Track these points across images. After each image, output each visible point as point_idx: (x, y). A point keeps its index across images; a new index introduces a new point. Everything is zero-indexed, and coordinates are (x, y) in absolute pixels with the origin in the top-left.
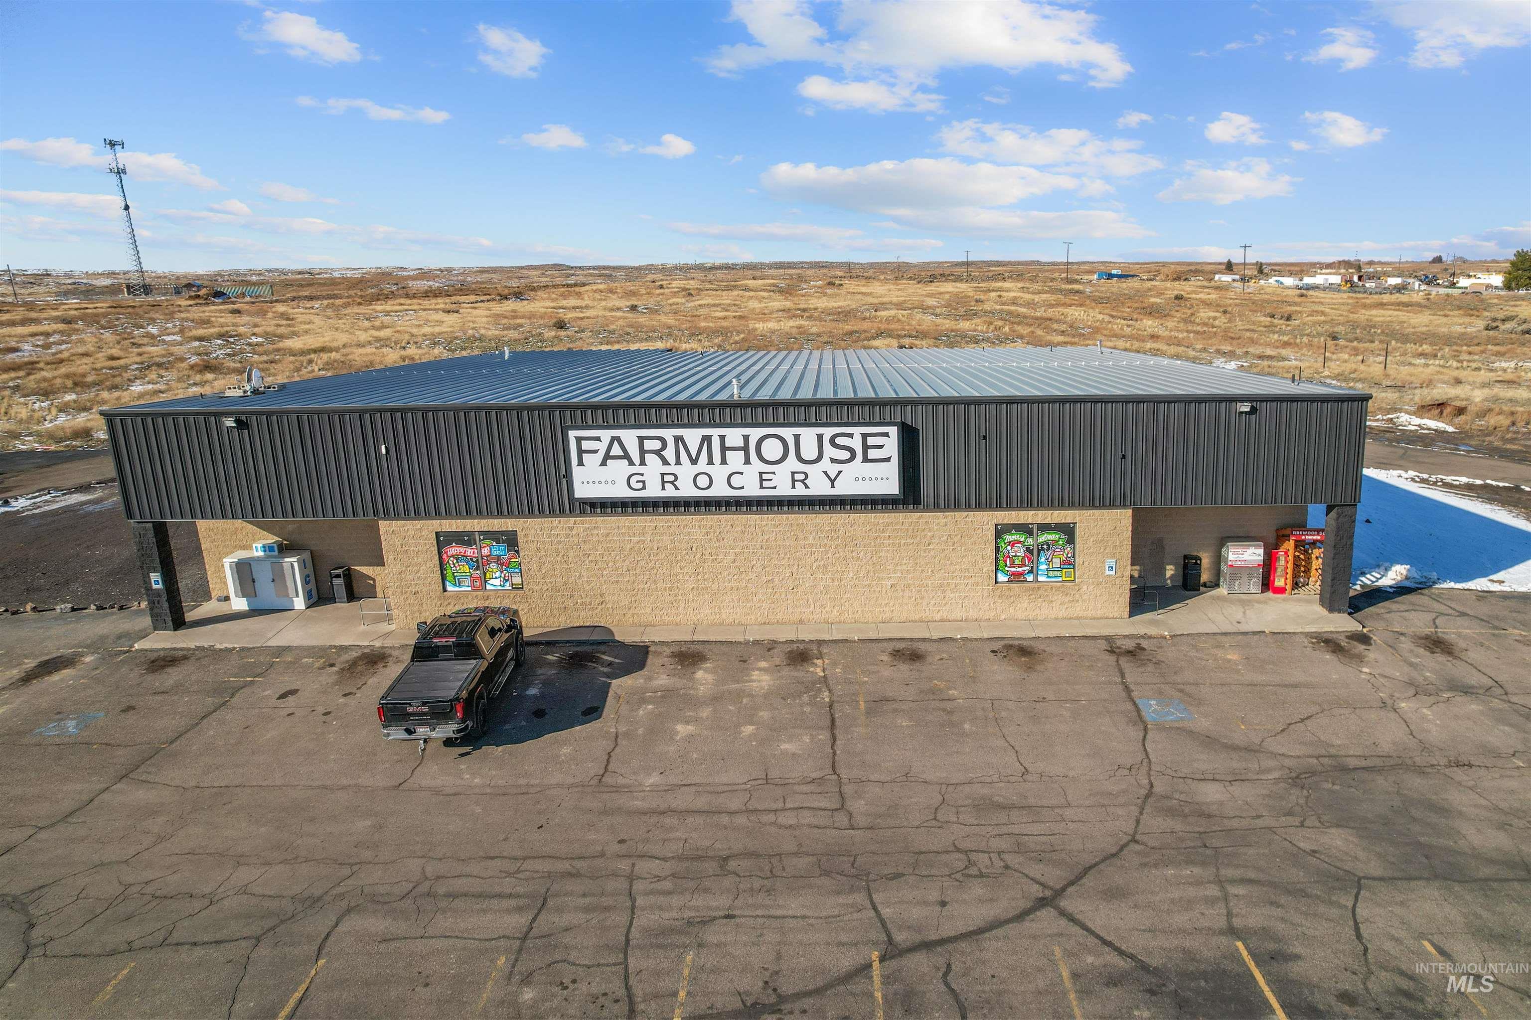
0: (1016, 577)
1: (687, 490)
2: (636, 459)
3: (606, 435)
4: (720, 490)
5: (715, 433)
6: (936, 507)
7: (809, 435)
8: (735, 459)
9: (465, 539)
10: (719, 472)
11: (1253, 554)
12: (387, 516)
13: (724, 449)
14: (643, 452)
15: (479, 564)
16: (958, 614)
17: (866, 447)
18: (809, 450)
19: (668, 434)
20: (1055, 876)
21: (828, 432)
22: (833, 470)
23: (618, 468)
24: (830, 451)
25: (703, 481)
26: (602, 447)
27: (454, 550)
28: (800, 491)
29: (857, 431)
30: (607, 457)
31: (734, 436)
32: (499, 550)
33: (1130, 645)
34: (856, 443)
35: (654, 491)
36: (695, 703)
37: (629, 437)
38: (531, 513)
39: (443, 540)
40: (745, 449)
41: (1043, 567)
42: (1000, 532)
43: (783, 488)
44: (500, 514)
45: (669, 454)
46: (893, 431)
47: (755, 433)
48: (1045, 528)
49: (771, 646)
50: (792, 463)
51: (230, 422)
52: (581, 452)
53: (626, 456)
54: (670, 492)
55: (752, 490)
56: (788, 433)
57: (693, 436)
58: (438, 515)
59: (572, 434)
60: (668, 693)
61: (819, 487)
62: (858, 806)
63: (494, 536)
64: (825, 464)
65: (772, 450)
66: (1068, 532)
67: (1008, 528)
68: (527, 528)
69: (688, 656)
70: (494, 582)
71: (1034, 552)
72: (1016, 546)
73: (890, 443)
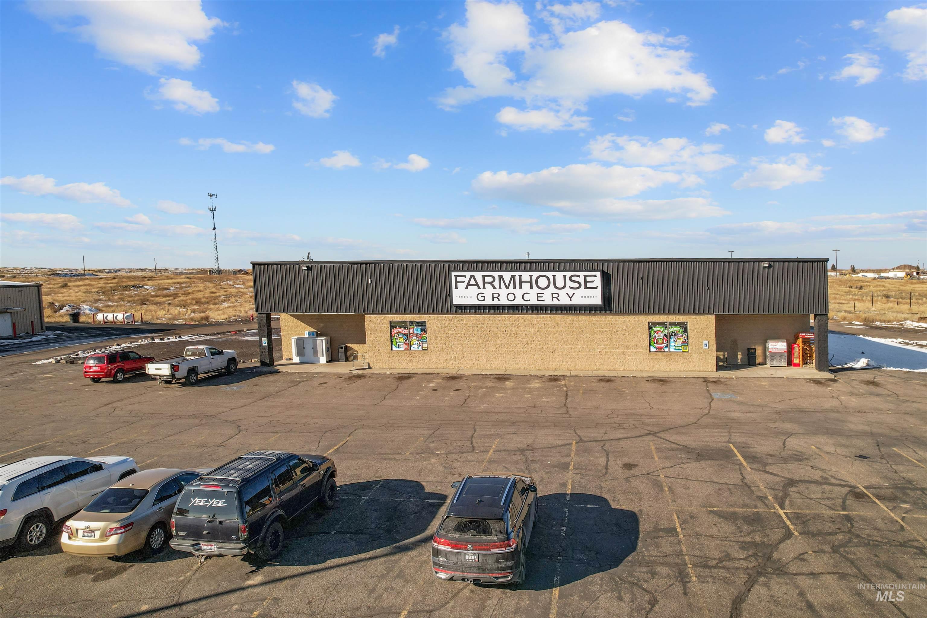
0: (660, 349)
1: (504, 301)
2: (481, 286)
3: (468, 274)
4: (519, 301)
5: (517, 274)
6: (620, 313)
7: (559, 276)
8: (526, 286)
9: (403, 324)
10: (519, 293)
11: (781, 346)
12: (369, 313)
13: (521, 282)
14: (484, 283)
15: (408, 337)
16: (632, 367)
17: (586, 282)
18: (560, 284)
19: (496, 274)
21: (568, 274)
22: (571, 292)
23: (473, 290)
24: (569, 284)
25: (511, 297)
26: (466, 280)
27: (397, 330)
28: (556, 302)
29: (582, 274)
30: (468, 285)
31: (526, 276)
32: (418, 330)
34: (581, 280)
35: (489, 301)
36: (504, 390)
37: (479, 276)
38: (433, 313)
39: (393, 325)
40: (531, 282)
41: (672, 344)
43: (547, 301)
44: (419, 313)
45: (496, 284)
46: (598, 274)
47: (535, 274)
48: (673, 324)
49: (542, 376)
50: (552, 289)
51: (304, 268)
52: (457, 282)
53: (477, 285)
54: (496, 302)
55: (533, 301)
56: (550, 274)
57: (507, 276)
58: (392, 313)
59: (453, 274)
60: (491, 388)
61: (564, 301)
63: (417, 323)
64: (567, 289)
65: (543, 282)
66: (684, 327)
67: (655, 324)
68: (431, 320)
69: (502, 378)
70: (414, 347)
71: (668, 337)
72: (659, 333)
73: (597, 280)
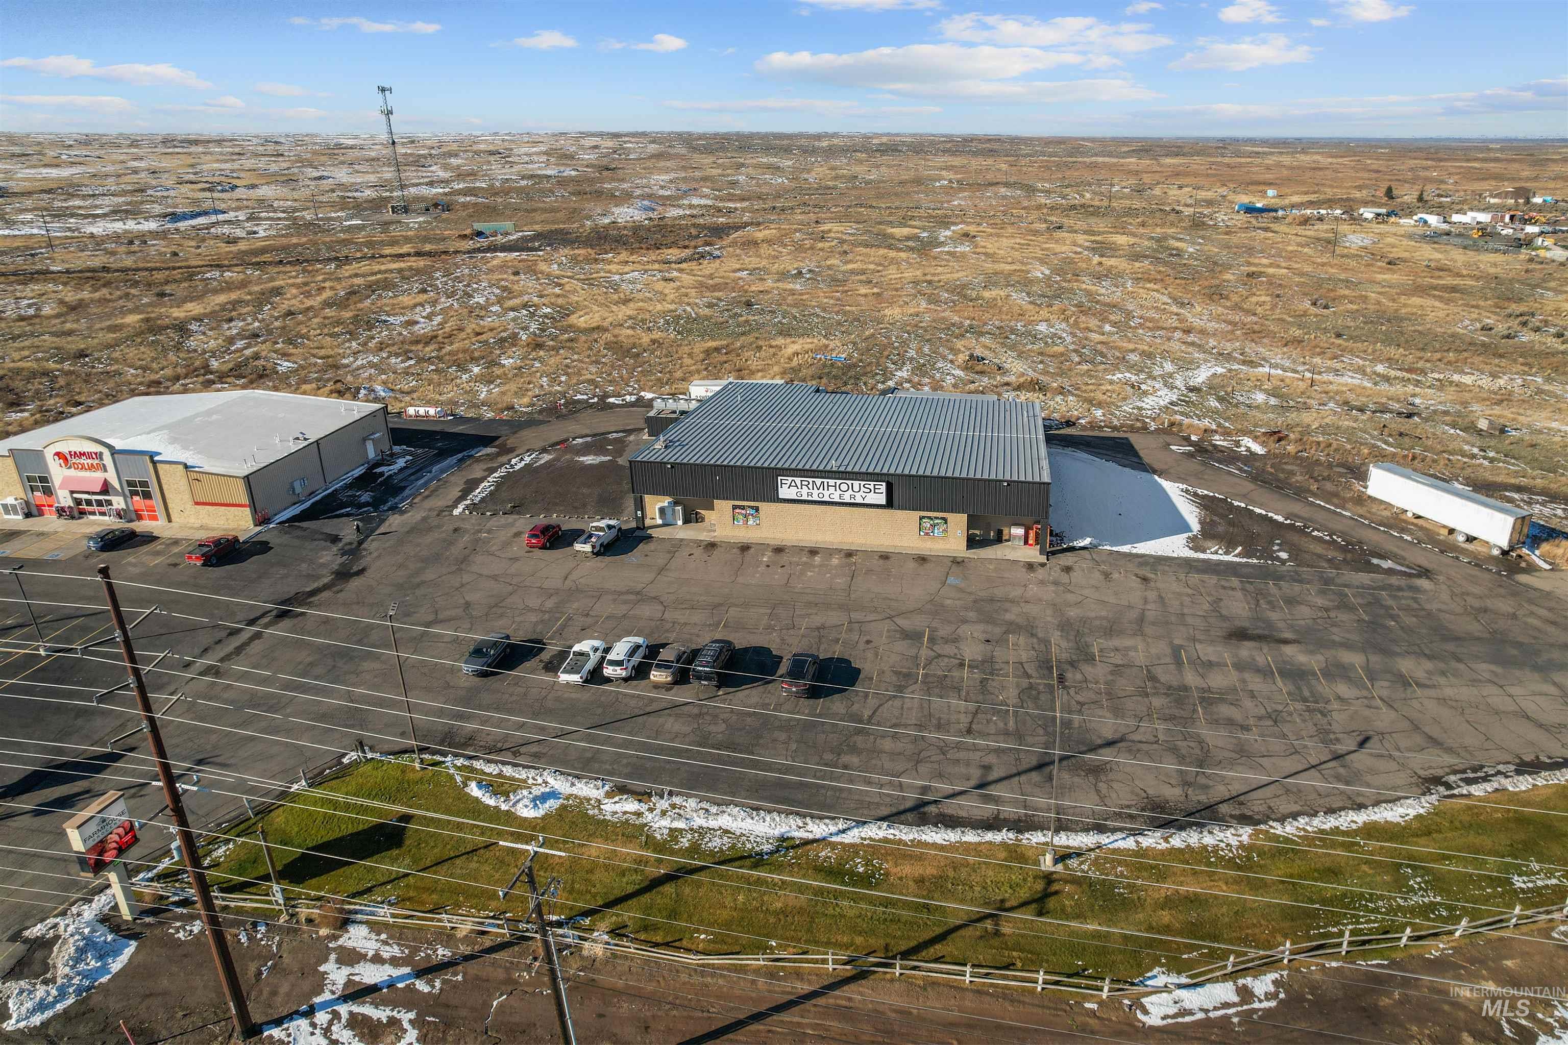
0: (927, 534)
1: (815, 498)
2: (800, 487)
3: (790, 479)
4: (826, 499)
5: (826, 481)
6: (899, 509)
7: (856, 484)
8: (832, 489)
9: (743, 508)
10: (826, 493)
11: (1019, 531)
12: (716, 498)
13: (828, 486)
15: (746, 516)
16: (904, 545)
17: (875, 489)
18: (856, 488)
19: (810, 480)
20: (893, 613)
21: (863, 483)
22: (864, 495)
23: (794, 490)
24: (863, 489)
25: (821, 496)
26: (789, 483)
27: (737, 511)
28: (853, 501)
29: (872, 483)
30: (790, 486)
31: (832, 482)
32: (753, 512)
33: (959, 560)
34: (872, 487)
35: (805, 497)
36: (814, 567)
37: (798, 480)
38: (764, 501)
39: (735, 507)
40: (835, 486)
41: (936, 531)
42: (921, 518)
43: (847, 500)
44: (754, 501)
45: (810, 486)
46: (884, 484)
47: (839, 482)
48: (937, 518)
49: (841, 550)
50: (850, 492)
51: (669, 466)
52: (782, 484)
53: (796, 486)
54: (810, 498)
55: (837, 499)
56: (849, 482)
57: (818, 481)
58: (733, 499)
59: (779, 478)
60: (806, 563)
61: (859, 500)
62: (853, 596)
63: (752, 507)
64: (861, 493)
65: (844, 487)
66: (945, 520)
67: (924, 517)
68: (763, 506)
69: (813, 552)
70: (750, 522)
71: (933, 526)
72: (927, 524)
73: (883, 487)
